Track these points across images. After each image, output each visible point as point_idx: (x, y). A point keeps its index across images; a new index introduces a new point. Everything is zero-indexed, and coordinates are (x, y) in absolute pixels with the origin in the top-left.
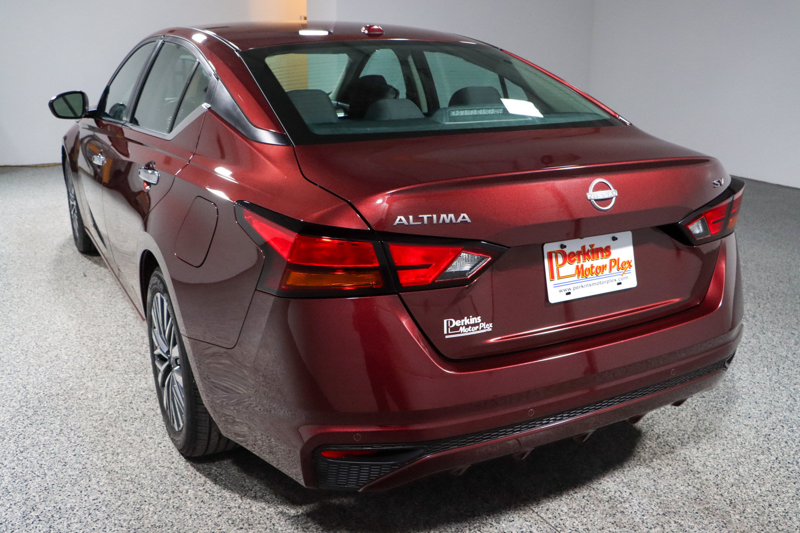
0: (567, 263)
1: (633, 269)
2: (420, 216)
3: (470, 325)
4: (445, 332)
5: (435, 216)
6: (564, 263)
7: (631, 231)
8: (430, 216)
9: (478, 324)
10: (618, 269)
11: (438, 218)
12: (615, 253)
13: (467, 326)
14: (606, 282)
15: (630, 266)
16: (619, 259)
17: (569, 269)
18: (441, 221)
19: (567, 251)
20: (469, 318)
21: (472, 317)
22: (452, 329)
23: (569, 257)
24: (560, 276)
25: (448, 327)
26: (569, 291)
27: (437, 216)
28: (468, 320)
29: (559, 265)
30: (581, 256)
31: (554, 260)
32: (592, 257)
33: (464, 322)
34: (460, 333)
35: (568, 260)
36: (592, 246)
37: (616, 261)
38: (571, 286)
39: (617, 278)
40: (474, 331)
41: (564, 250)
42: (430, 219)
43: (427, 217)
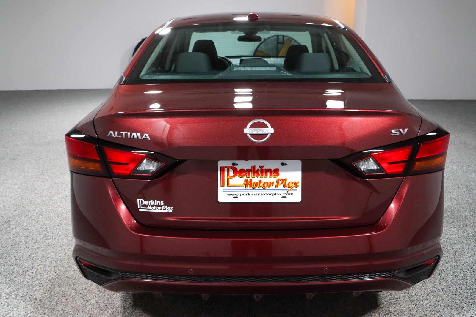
0: (237, 176)
1: (300, 189)
2: (121, 132)
3: (155, 205)
4: (139, 207)
5: (129, 133)
6: (234, 176)
7: (300, 160)
8: (127, 133)
9: (161, 206)
10: (285, 187)
11: (131, 135)
12: (282, 175)
13: (153, 206)
14: (272, 195)
15: (297, 186)
16: (286, 179)
17: (239, 180)
18: (132, 137)
19: (238, 168)
20: (155, 201)
21: (156, 201)
22: (143, 206)
23: (239, 173)
24: (230, 184)
25: (140, 204)
26: (237, 196)
27: (130, 133)
28: (154, 202)
29: (230, 177)
30: (251, 173)
31: (226, 173)
32: (261, 175)
33: (151, 203)
34: (148, 209)
35: (238, 174)
36: (261, 167)
37: (283, 181)
38: (239, 193)
39: (282, 193)
40: (158, 210)
41: (235, 166)
42: (126, 135)
43: (125, 134)
